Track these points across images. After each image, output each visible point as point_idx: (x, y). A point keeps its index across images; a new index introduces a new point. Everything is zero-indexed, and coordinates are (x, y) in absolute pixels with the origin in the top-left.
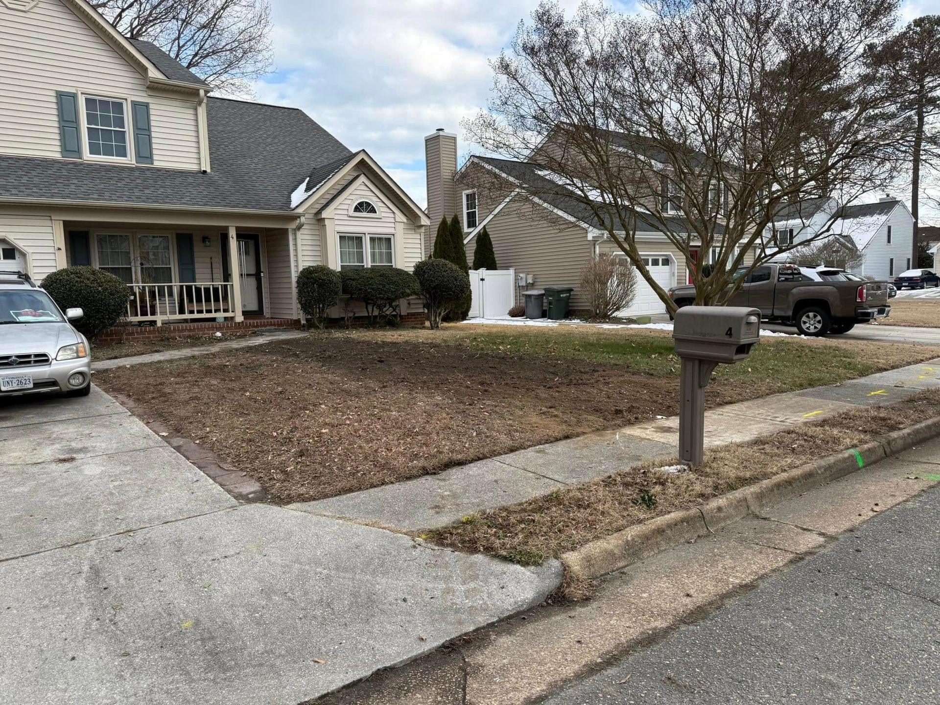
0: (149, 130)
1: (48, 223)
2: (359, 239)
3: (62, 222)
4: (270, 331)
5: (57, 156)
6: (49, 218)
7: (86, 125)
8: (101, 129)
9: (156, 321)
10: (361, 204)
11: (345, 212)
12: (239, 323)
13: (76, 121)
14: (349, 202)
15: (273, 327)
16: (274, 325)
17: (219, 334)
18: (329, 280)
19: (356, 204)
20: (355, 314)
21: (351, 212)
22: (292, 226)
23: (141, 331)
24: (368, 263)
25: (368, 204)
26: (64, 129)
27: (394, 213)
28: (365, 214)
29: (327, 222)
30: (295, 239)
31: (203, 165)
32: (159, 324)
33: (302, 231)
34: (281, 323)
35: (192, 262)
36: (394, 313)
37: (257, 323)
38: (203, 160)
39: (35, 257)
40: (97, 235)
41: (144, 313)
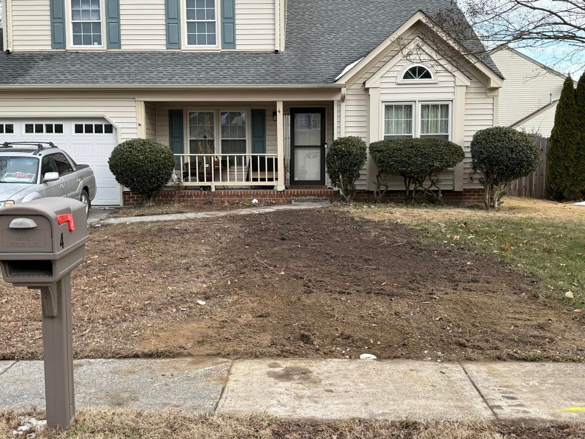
0: (233, 18)
1: (133, 103)
2: (409, 108)
3: (143, 103)
4: (309, 200)
5: (163, 48)
6: (134, 100)
7: (186, 20)
8: (198, 22)
9: (210, 187)
10: (413, 70)
11: (393, 80)
12: (281, 192)
13: (178, 19)
14: (398, 68)
15: (313, 197)
16: (314, 195)
17: (255, 201)
18: (349, 152)
19: (407, 69)
20: (387, 187)
21: (401, 80)
22: (336, 98)
23: (198, 195)
24: (417, 133)
25: (421, 69)
26: (168, 26)
27: (454, 76)
28: (417, 80)
29: (371, 92)
30: (339, 111)
31: (277, 45)
32: (213, 190)
33: (346, 103)
34: (321, 194)
35: (264, 136)
36: (434, 188)
37: (298, 192)
38: (277, 40)
39: (123, 131)
40: (190, 114)
41: (202, 180)
